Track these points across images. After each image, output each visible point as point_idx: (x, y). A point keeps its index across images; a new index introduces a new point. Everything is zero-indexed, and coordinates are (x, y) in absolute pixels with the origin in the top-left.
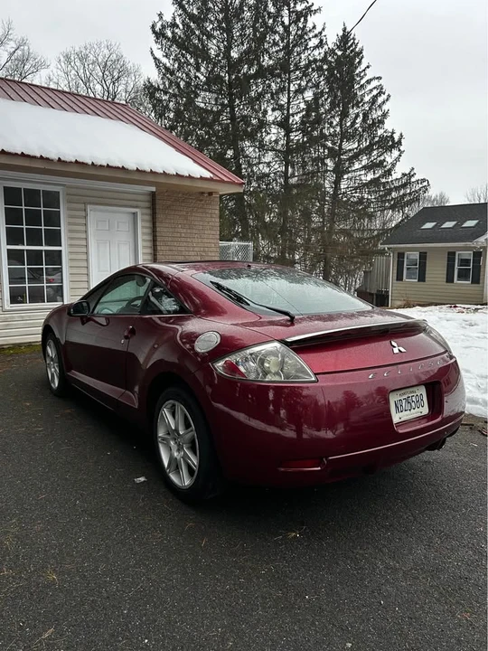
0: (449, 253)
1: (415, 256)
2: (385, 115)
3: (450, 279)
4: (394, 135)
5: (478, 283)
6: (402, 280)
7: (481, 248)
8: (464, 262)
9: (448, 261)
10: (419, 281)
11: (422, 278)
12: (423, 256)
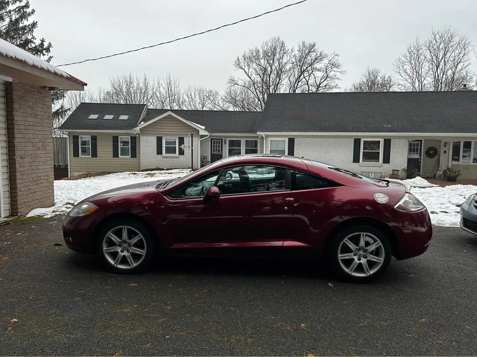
0: (114, 137)
1: (88, 138)
2: (34, 25)
3: (116, 155)
4: (44, 43)
5: (135, 157)
6: (78, 156)
7: (137, 134)
8: (125, 143)
9: (113, 142)
10: (92, 156)
11: (94, 155)
12: (94, 138)
